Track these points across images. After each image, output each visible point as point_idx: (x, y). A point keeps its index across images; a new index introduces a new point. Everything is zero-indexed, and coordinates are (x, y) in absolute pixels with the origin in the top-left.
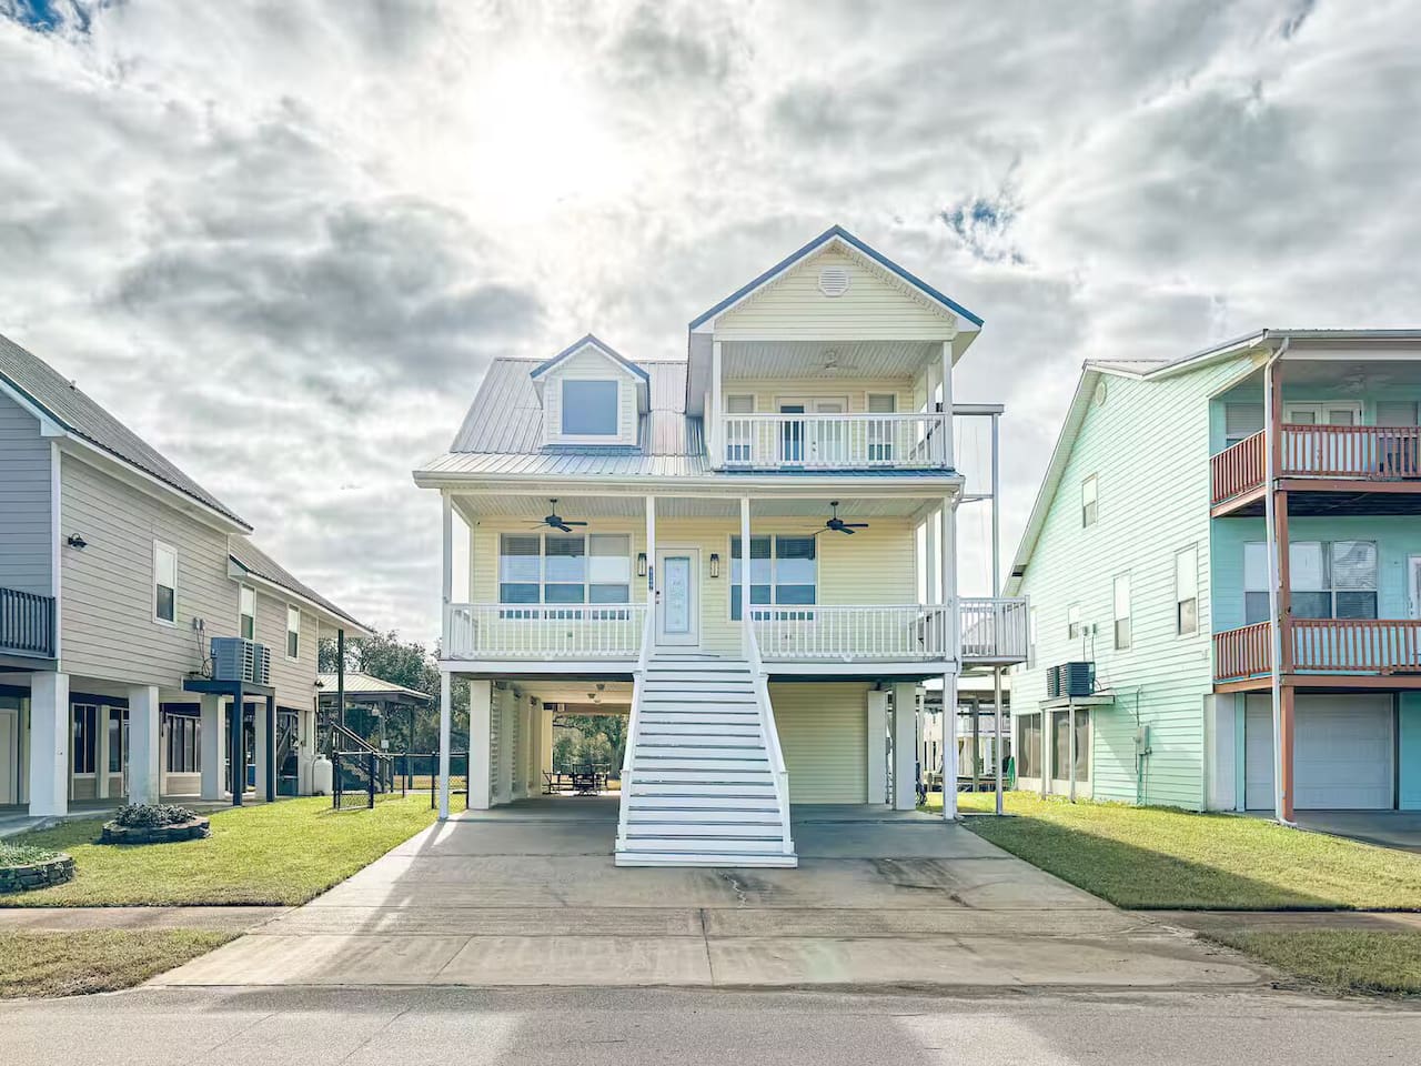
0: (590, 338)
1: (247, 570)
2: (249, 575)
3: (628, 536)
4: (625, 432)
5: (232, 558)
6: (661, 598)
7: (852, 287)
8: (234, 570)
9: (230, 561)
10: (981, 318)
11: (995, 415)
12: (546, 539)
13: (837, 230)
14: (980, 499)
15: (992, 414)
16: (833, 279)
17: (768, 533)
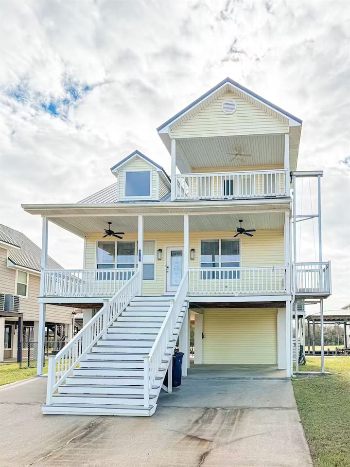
0: (137, 152)
1: (15, 264)
2: (16, 266)
3: (154, 242)
4: (153, 194)
5: (9, 259)
6: (169, 270)
7: (238, 109)
8: (9, 264)
9: (8, 261)
10: (301, 119)
11: (319, 176)
12: (118, 244)
13: (228, 80)
14: (312, 217)
15: (316, 176)
16: (229, 106)
17: (217, 238)
